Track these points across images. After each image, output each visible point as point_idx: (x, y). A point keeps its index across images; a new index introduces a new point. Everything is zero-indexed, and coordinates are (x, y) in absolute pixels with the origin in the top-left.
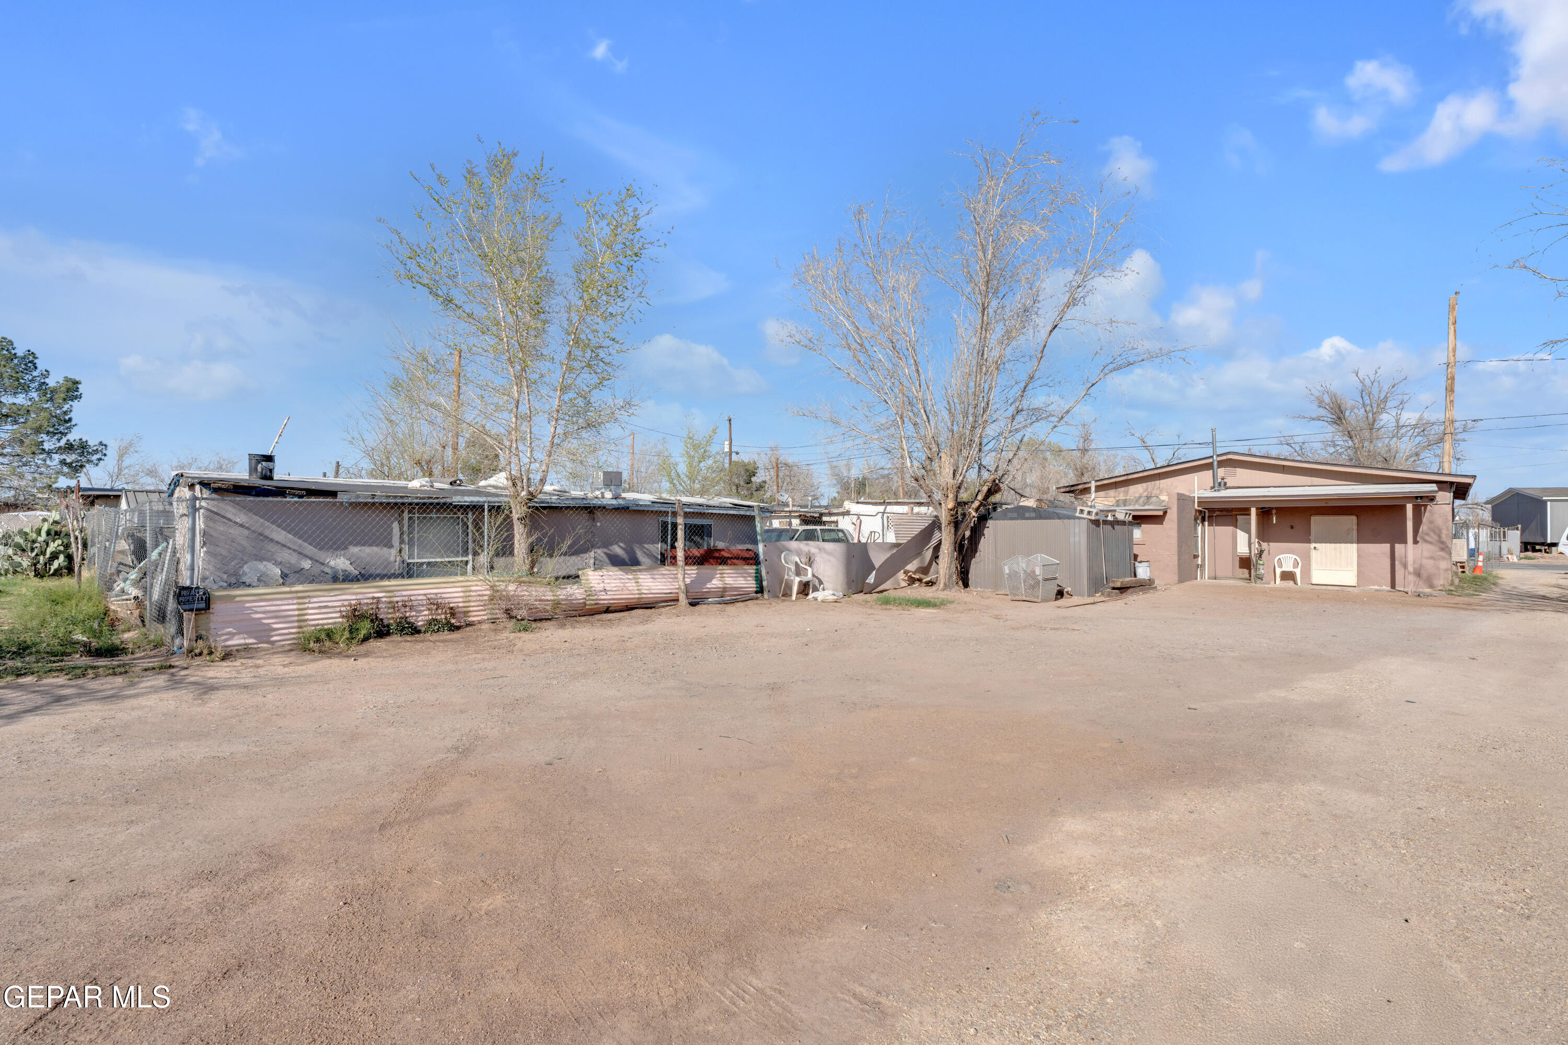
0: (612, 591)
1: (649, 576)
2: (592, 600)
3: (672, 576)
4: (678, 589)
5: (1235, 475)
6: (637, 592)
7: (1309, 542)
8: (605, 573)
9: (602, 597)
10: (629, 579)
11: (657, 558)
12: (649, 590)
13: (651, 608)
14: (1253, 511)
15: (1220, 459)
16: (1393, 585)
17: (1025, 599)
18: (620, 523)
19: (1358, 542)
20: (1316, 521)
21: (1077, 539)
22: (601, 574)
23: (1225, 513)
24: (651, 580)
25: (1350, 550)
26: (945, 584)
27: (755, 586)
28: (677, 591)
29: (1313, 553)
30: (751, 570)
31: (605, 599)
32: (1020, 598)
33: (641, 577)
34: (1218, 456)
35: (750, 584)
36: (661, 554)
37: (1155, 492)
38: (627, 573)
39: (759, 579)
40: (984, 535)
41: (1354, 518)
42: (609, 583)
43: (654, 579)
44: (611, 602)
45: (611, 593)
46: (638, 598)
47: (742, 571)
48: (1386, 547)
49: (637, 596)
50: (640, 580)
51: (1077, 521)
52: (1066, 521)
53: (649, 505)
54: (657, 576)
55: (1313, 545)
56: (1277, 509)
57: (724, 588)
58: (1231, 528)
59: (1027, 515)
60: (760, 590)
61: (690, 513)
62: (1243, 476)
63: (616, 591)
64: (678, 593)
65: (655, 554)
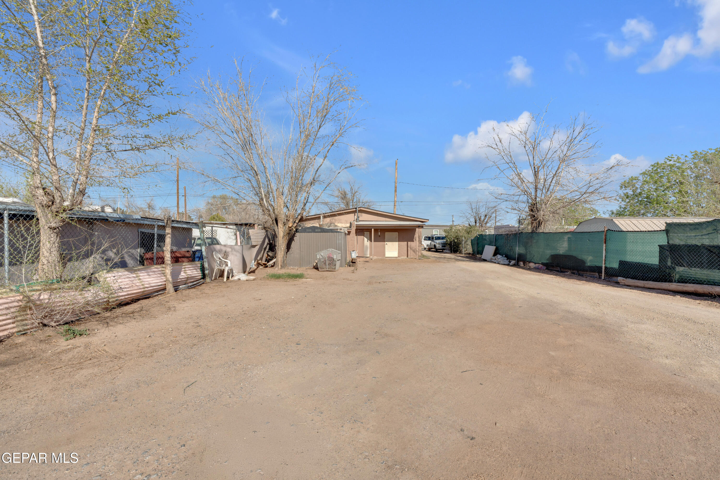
0: (126, 288)
1: (146, 274)
2: (114, 298)
3: (159, 272)
4: (165, 281)
5: (362, 216)
6: (142, 287)
7: (385, 242)
8: (116, 274)
9: (121, 294)
10: (134, 277)
11: (137, 260)
12: (149, 284)
13: (148, 298)
14: (373, 230)
15: (359, 209)
16: (407, 257)
17: (328, 270)
18: (125, 233)
19: (398, 242)
20: (387, 234)
21: (340, 242)
22: (114, 275)
23: (361, 231)
24: (148, 276)
25: (396, 244)
26: (281, 266)
27: (201, 274)
28: (164, 283)
29: (386, 246)
30: (198, 263)
31: (123, 295)
32: (325, 270)
33: (141, 275)
34: (359, 208)
35: (197, 273)
36: (141, 256)
37: (334, 221)
38: (131, 273)
39: (203, 269)
40: (294, 240)
41: (397, 233)
42: (121, 282)
43: (149, 275)
44: (126, 297)
45: (125, 290)
46: (143, 291)
47: (194, 266)
48: (406, 243)
49: (143, 290)
50: (140, 277)
51: (340, 233)
52: (335, 233)
53: (139, 219)
54: (151, 273)
55: (386, 243)
56: (380, 229)
57: (187, 278)
58: (363, 237)
59: (316, 230)
60: (204, 276)
61: (161, 226)
62: (364, 216)
63: (128, 288)
64: (165, 284)
65: (136, 256)
